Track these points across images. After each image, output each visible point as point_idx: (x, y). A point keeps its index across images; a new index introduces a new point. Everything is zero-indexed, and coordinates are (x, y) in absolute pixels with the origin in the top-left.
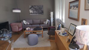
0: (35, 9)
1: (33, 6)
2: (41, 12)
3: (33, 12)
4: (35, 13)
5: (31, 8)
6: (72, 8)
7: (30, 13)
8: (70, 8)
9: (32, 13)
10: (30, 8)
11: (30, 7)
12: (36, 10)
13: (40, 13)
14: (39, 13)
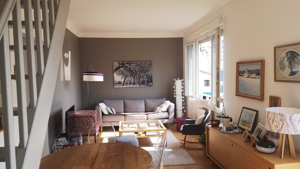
0: (130, 71)
1: (123, 64)
2: (145, 79)
3: (122, 80)
4: (130, 84)
5: (119, 68)
6: (246, 75)
7: (114, 83)
8: (239, 74)
9: (120, 83)
10: (117, 69)
11: (116, 64)
12: (132, 73)
13: (143, 83)
14: (139, 84)
